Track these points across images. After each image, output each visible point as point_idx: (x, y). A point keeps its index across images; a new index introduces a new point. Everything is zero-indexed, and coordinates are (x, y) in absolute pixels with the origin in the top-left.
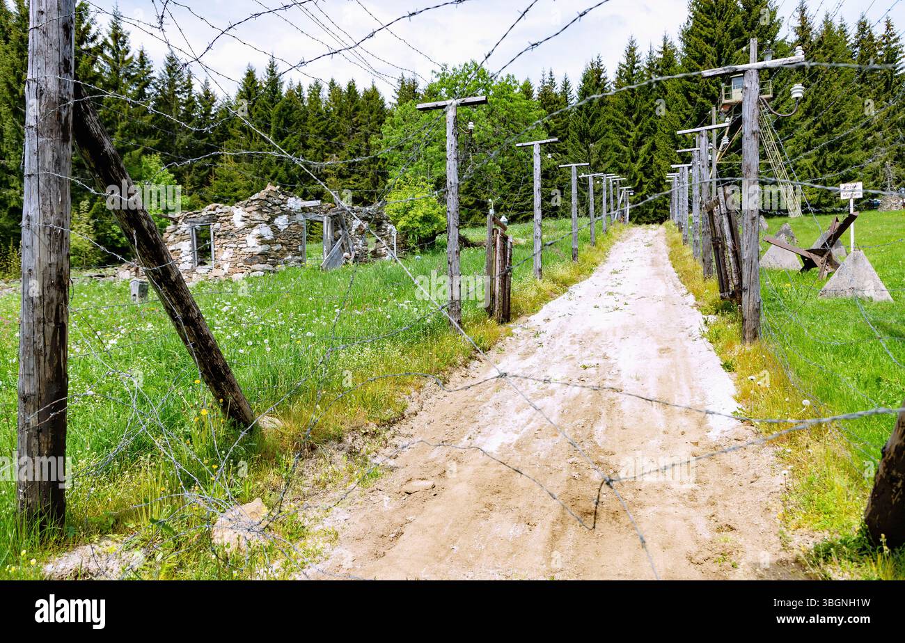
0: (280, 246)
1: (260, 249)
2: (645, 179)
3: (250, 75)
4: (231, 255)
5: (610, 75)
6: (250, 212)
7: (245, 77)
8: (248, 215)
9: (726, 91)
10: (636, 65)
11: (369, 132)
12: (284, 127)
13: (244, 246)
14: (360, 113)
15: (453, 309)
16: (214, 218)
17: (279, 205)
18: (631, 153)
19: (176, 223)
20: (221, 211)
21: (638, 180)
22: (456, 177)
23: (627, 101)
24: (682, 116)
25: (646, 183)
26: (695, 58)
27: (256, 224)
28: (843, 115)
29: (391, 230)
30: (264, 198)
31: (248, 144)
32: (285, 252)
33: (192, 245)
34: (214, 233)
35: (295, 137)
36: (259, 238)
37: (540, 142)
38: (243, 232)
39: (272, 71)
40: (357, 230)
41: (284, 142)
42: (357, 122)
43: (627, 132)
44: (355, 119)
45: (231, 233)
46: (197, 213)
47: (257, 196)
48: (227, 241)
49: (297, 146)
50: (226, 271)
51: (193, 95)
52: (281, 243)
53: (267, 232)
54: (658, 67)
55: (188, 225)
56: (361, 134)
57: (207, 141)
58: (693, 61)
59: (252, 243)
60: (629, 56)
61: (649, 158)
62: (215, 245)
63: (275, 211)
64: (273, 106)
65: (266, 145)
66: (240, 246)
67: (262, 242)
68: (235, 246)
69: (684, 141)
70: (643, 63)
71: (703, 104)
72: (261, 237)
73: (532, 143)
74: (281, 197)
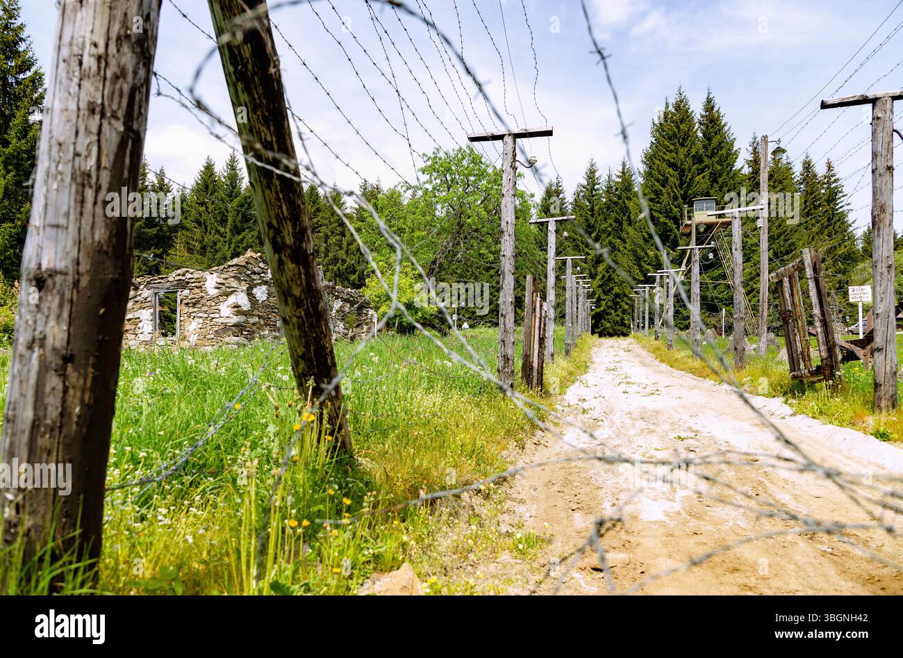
0: (256, 319)
1: (235, 320)
2: (603, 297)
3: (209, 168)
4: (200, 326)
5: (569, 195)
6: (226, 279)
7: (203, 169)
8: (224, 281)
9: (688, 212)
10: (596, 187)
11: (330, 234)
12: (241, 222)
13: (217, 315)
14: (321, 214)
15: (506, 370)
16: (183, 284)
17: (259, 274)
18: (590, 270)
19: (137, 288)
20: (191, 276)
21: (597, 296)
22: (514, 217)
23: (587, 220)
24: (645, 234)
25: (604, 300)
26: (658, 181)
27: (232, 293)
28: (793, 244)
29: (372, 315)
30: (243, 264)
31: (202, 237)
32: (262, 326)
33: (154, 314)
34: (181, 301)
35: (252, 233)
36: (235, 307)
37: (555, 219)
38: (216, 300)
39: (232, 166)
40: (337, 311)
41: (241, 237)
42: (317, 223)
43: (587, 250)
44: (315, 220)
45: (204, 301)
46: (162, 278)
47: (235, 261)
48: (196, 310)
49: (253, 242)
50: (192, 343)
51: (147, 183)
52: (258, 316)
54: (616, 190)
55: (151, 292)
56: (321, 234)
57: (158, 230)
58: (656, 183)
59: (226, 312)
60: (589, 177)
61: (607, 275)
62: (181, 314)
63: (254, 280)
64: (232, 201)
65: (222, 239)
66: (212, 316)
67: (237, 312)
68: (204, 315)
69: (646, 259)
70: (602, 187)
71: (665, 224)
72: (237, 306)
73: (547, 220)
74: (262, 265)
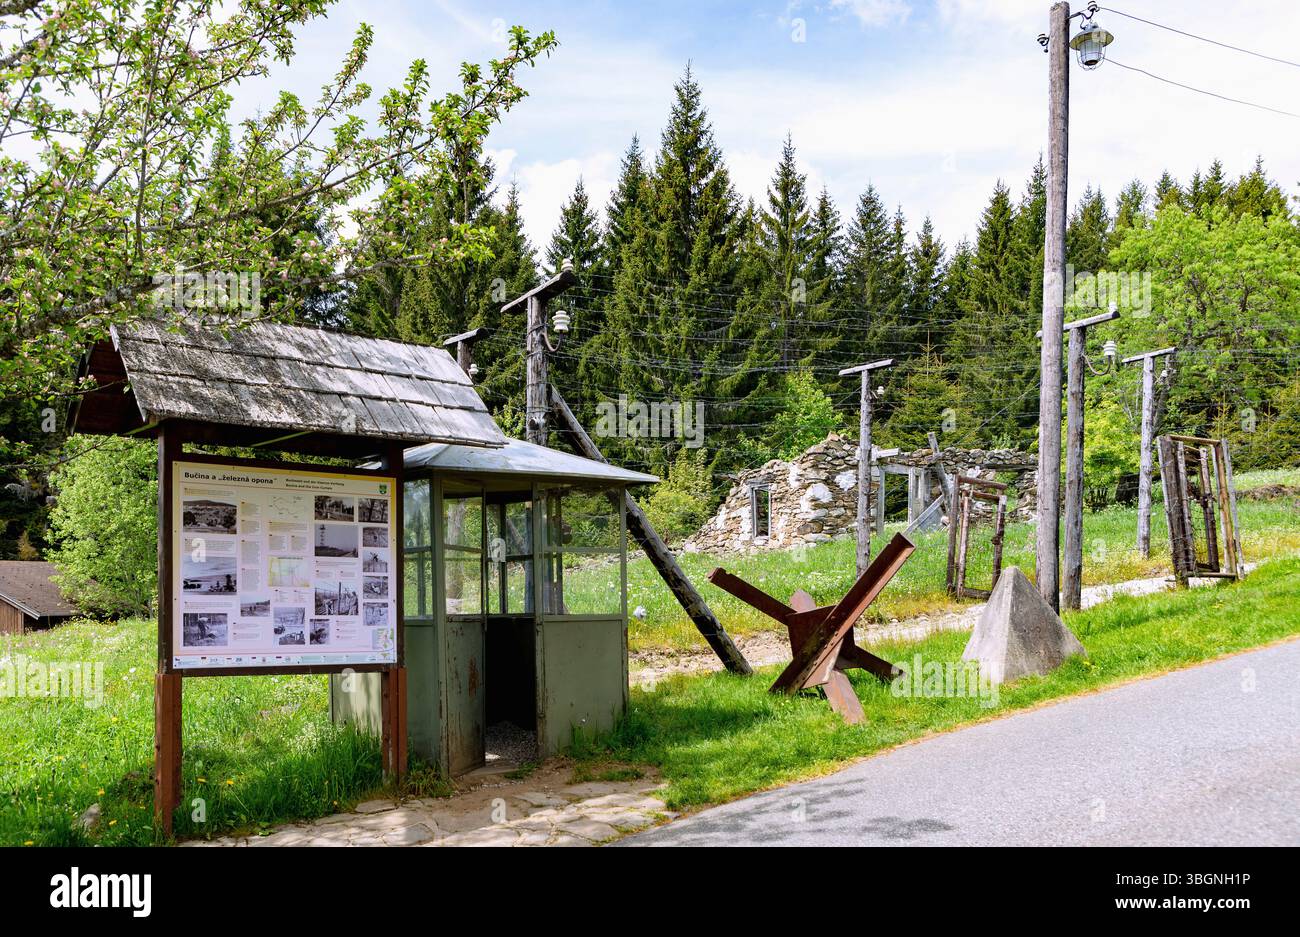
0: (842, 510)
4: (786, 523)
6: (805, 469)
8: (803, 472)
13: (798, 511)
16: (771, 478)
17: (843, 458)
19: (738, 484)
20: (778, 468)
27: (810, 484)
30: (822, 451)
32: (849, 517)
33: (752, 511)
34: (772, 496)
36: (813, 500)
38: (797, 493)
45: (788, 495)
46: (756, 472)
47: (812, 449)
48: (782, 505)
50: (781, 542)
52: (843, 506)
53: (823, 493)
55: (749, 487)
59: (805, 508)
62: (773, 508)
63: (836, 466)
66: (795, 511)
67: (817, 505)
68: (789, 511)
72: (815, 499)
74: (847, 447)
